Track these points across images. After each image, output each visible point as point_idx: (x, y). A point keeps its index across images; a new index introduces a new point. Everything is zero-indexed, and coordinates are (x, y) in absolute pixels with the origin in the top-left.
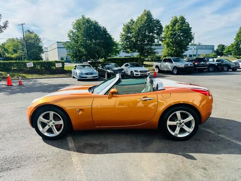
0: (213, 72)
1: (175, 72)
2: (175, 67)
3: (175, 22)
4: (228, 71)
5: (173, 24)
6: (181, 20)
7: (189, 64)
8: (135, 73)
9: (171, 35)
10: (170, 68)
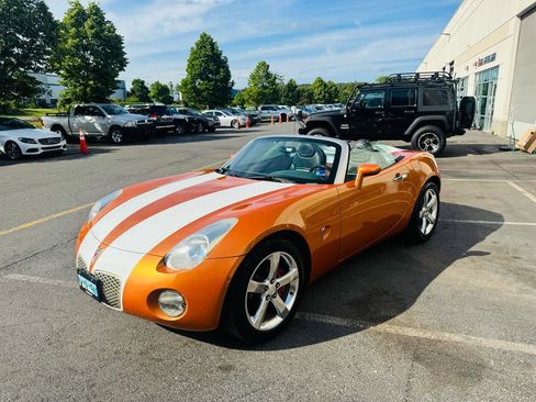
0: (183, 135)
1: (117, 138)
2: (115, 128)
3: (80, 16)
4: (204, 132)
5: (77, 20)
6: (95, 14)
7: (146, 119)
8: (24, 147)
9: (77, 47)
10: (99, 129)
